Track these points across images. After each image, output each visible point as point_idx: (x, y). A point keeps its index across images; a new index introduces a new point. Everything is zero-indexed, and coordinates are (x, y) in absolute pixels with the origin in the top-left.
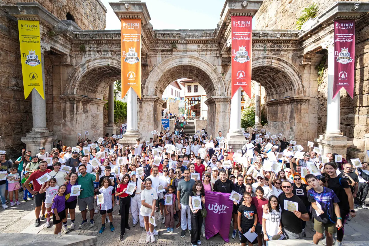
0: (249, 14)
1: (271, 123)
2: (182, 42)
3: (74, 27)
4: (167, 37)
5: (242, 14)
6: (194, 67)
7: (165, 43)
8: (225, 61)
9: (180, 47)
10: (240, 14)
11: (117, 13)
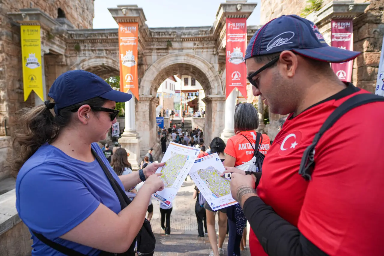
0: (244, 16)
1: (272, 122)
2: (178, 40)
3: (69, 25)
4: (162, 35)
5: (237, 16)
6: (190, 65)
7: (160, 42)
8: (222, 59)
9: (175, 45)
10: (234, 16)
11: (115, 18)
